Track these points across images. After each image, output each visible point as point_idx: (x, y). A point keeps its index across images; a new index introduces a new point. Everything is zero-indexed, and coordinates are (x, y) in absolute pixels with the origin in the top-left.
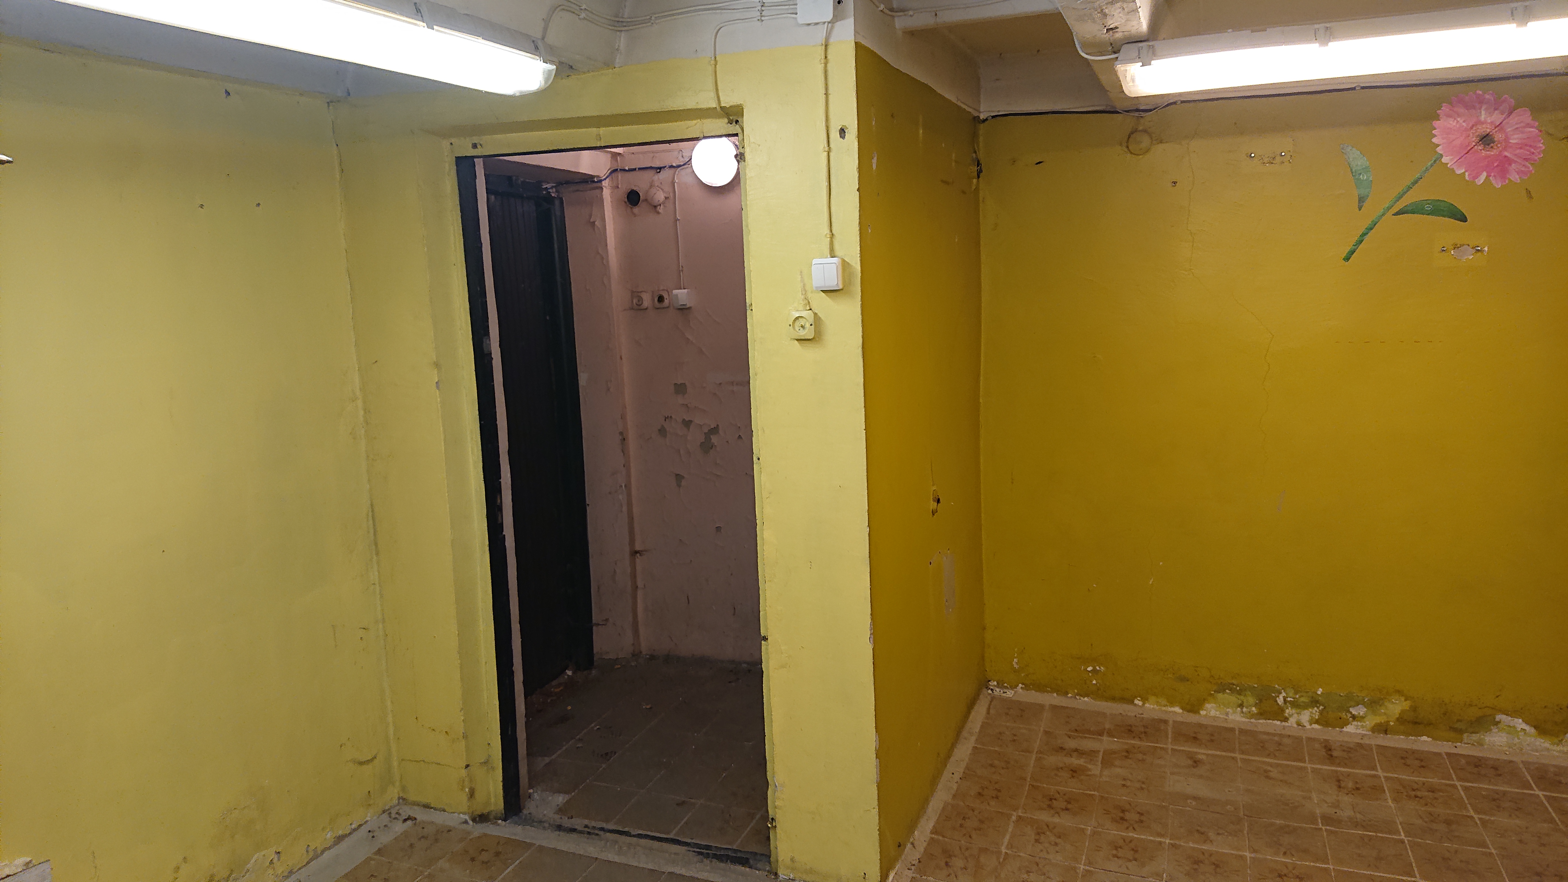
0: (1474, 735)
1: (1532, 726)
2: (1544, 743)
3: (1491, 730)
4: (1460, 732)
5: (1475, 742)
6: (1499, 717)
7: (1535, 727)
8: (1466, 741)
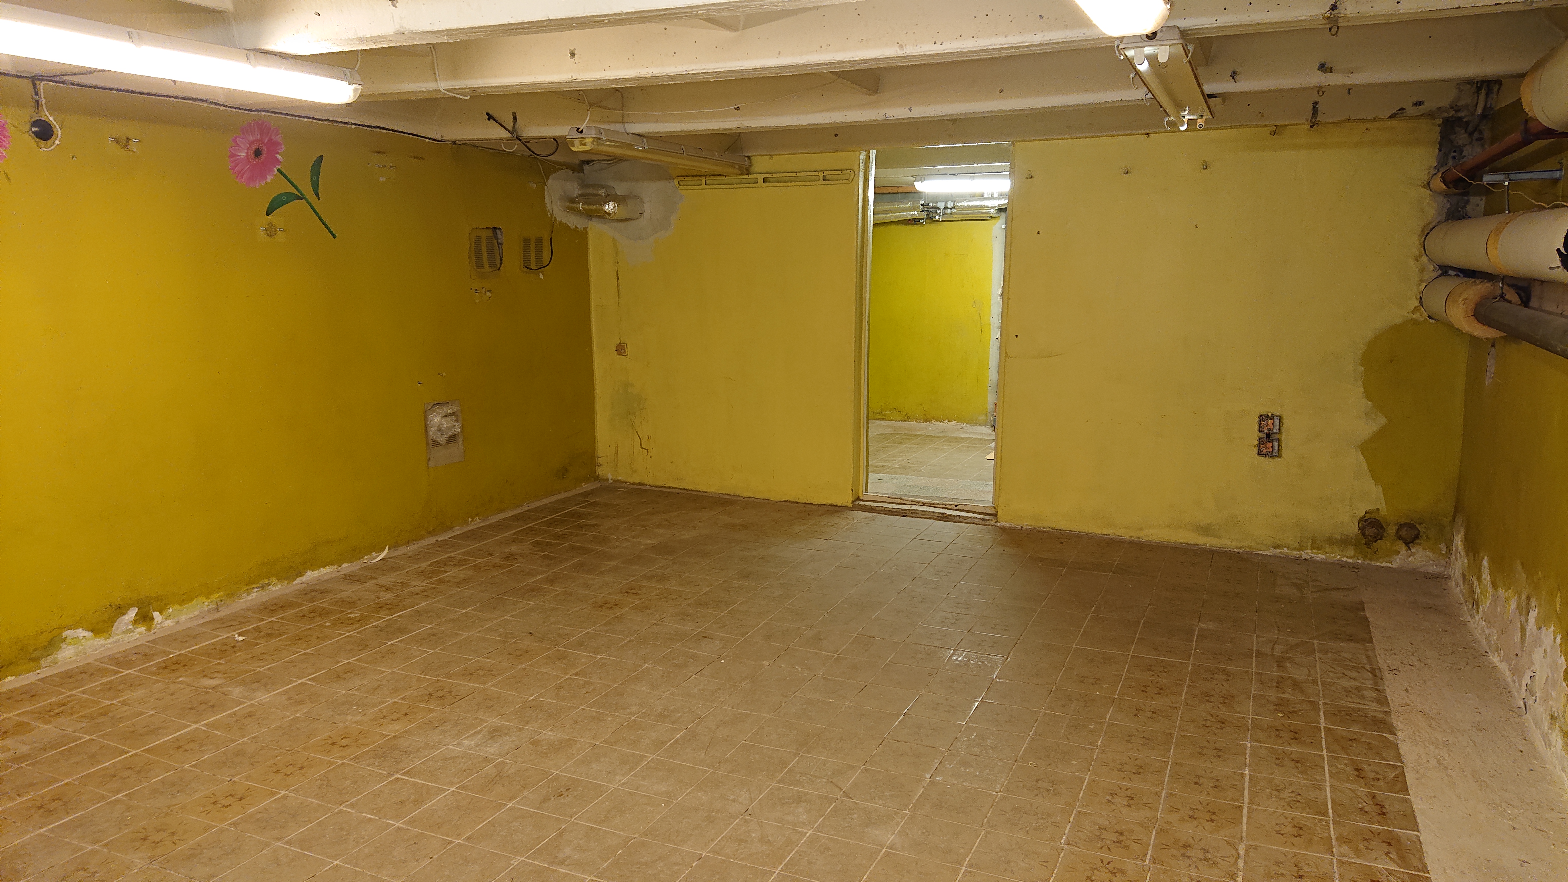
0: (49, 657)
1: (88, 631)
2: (100, 641)
3: (61, 647)
4: (38, 659)
5: (51, 662)
6: (65, 634)
7: (92, 631)
8: (44, 666)
